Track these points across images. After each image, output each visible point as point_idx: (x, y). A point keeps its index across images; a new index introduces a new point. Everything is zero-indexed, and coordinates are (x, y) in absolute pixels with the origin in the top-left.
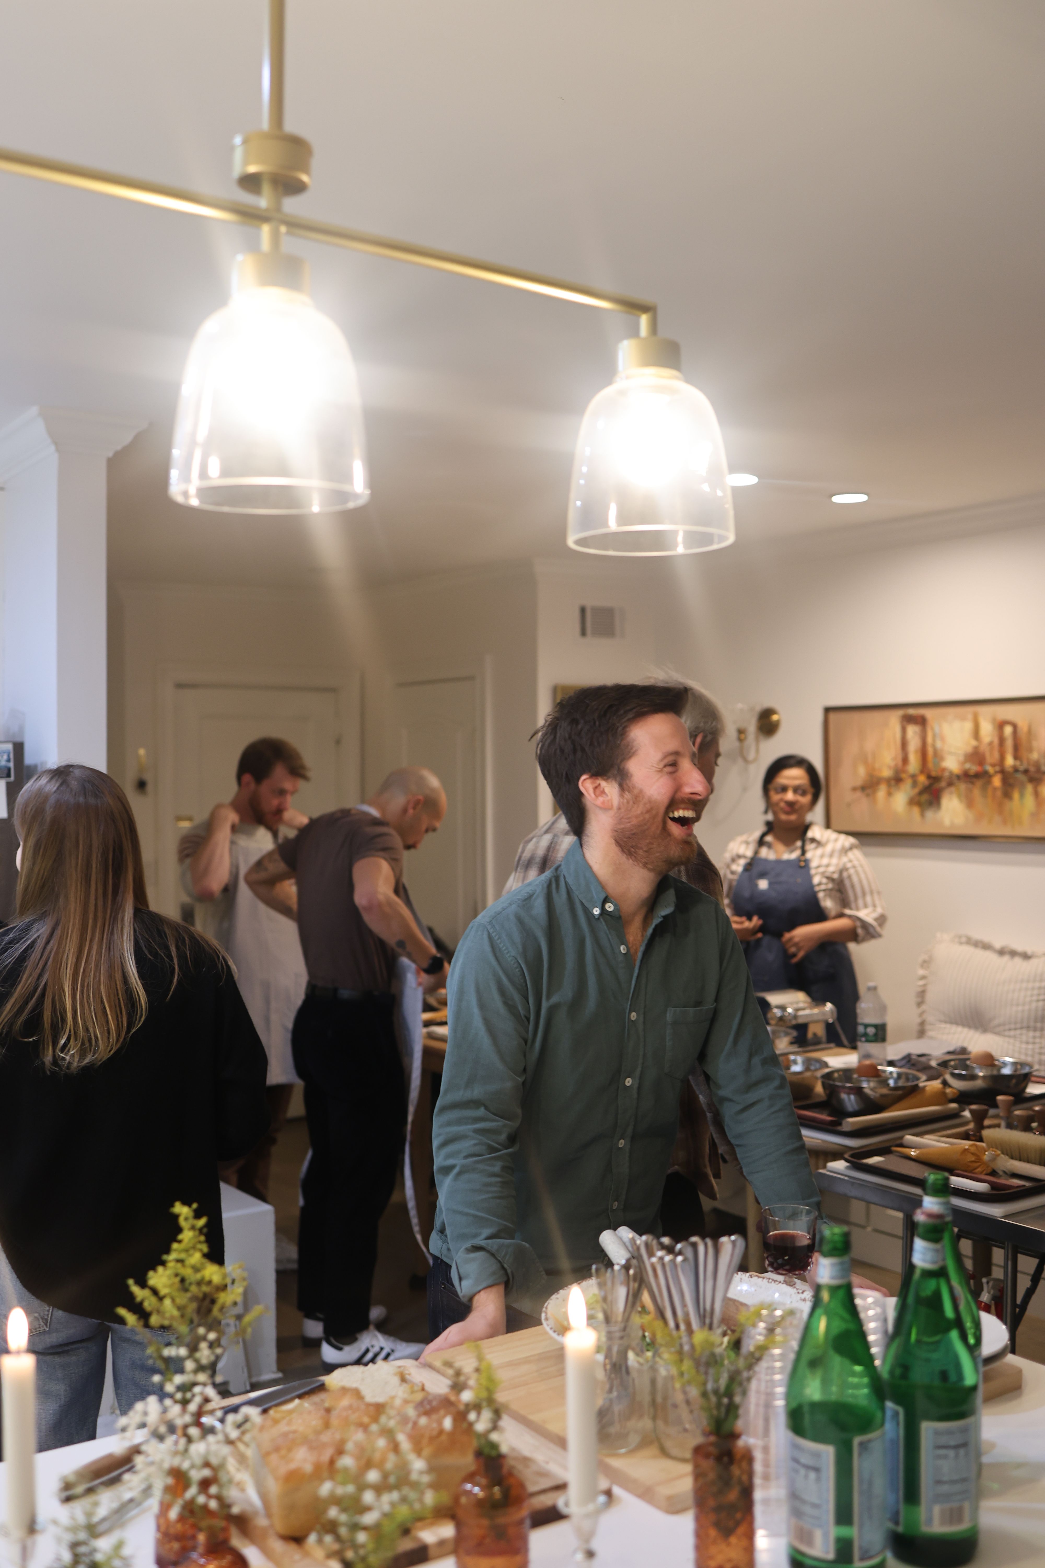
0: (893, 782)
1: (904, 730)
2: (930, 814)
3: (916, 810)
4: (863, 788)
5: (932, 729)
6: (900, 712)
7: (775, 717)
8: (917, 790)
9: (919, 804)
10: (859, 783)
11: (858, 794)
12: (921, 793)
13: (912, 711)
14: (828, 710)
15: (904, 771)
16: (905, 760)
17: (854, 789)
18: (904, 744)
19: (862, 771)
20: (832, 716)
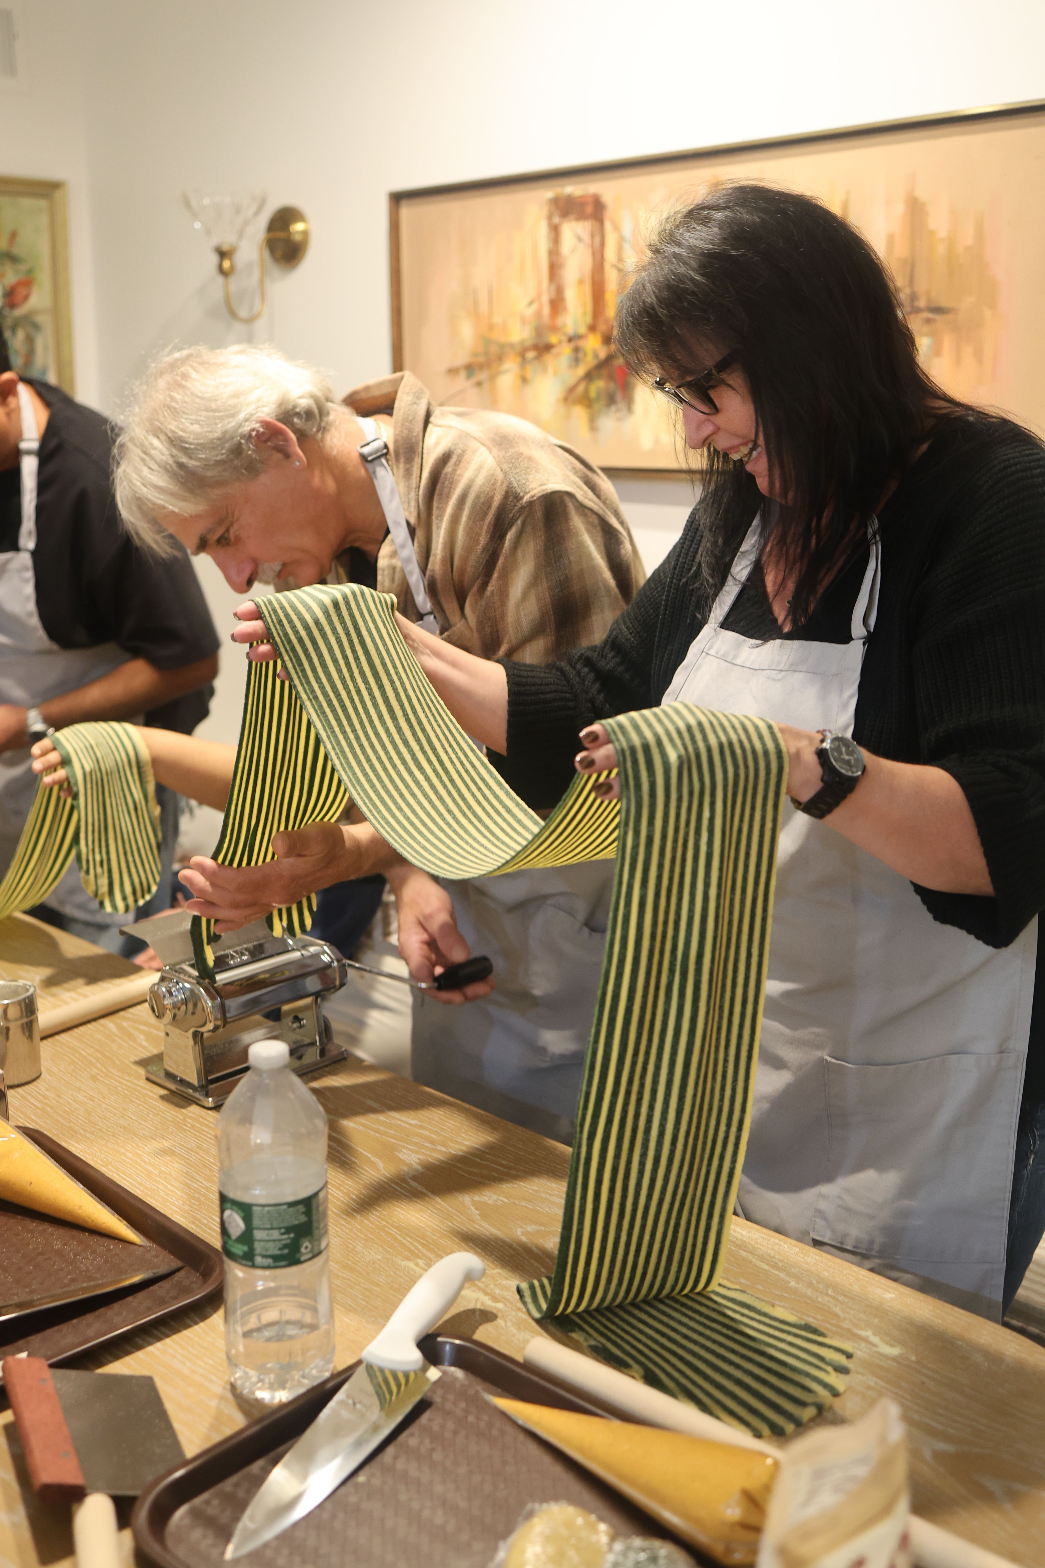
0: (531, 355)
1: (555, 231)
2: (608, 422)
3: (579, 413)
4: (470, 369)
5: (617, 228)
6: (547, 193)
7: (298, 227)
8: (581, 371)
9: (587, 401)
10: (462, 359)
11: (461, 382)
12: (589, 376)
13: (572, 189)
14: (398, 198)
15: (554, 329)
16: (557, 304)
17: (453, 372)
18: (554, 269)
19: (467, 332)
20: (407, 212)
